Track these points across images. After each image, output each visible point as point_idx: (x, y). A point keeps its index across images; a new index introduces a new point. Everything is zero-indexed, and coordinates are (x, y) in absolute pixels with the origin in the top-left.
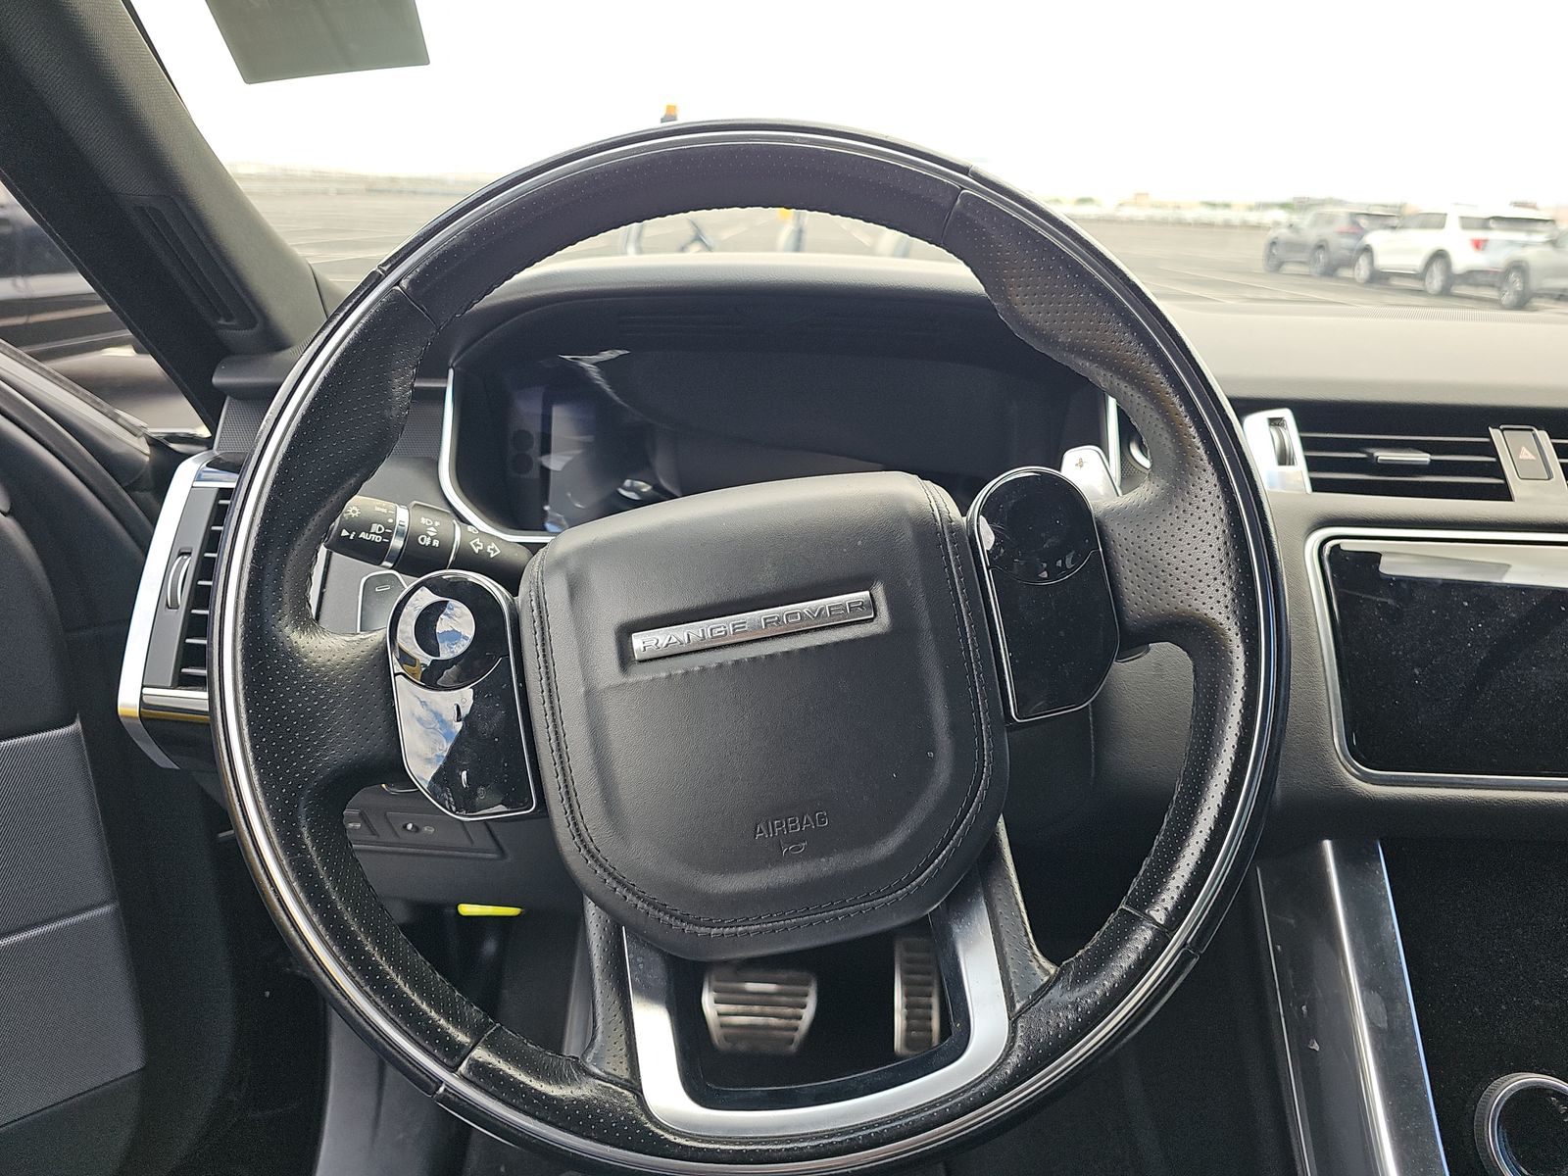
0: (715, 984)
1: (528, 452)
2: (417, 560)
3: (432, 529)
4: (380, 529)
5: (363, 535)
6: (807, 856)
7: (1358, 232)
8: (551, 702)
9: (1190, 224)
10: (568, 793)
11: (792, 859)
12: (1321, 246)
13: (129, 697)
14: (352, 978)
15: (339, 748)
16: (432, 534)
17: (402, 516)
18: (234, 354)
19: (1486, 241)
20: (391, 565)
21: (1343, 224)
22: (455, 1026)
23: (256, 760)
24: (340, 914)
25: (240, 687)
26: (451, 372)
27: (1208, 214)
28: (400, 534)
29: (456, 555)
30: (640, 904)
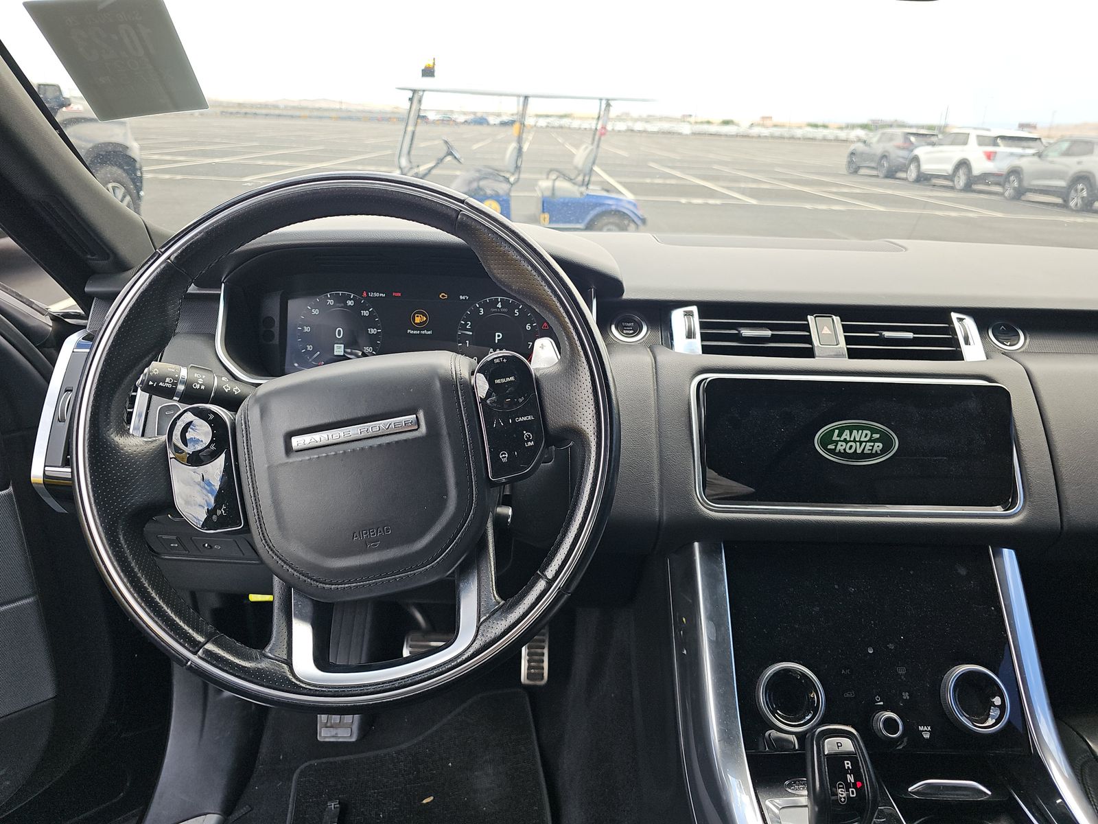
0: (410, 643)
1: (271, 329)
2: (192, 396)
3: (201, 379)
4: (171, 380)
5: (161, 384)
6: (381, 548)
7: (910, 147)
8: (251, 472)
9: (799, 139)
10: (259, 518)
11: (372, 550)
12: (884, 157)
13: (37, 472)
14: (144, 610)
15: (139, 496)
16: (200, 383)
17: (184, 373)
18: (98, 273)
19: (995, 153)
20: (178, 399)
21: (899, 141)
22: (197, 633)
23: (95, 501)
24: (139, 579)
25: (87, 465)
26: (223, 284)
27: (811, 132)
28: (182, 383)
29: (215, 393)
30: (295, 573)
